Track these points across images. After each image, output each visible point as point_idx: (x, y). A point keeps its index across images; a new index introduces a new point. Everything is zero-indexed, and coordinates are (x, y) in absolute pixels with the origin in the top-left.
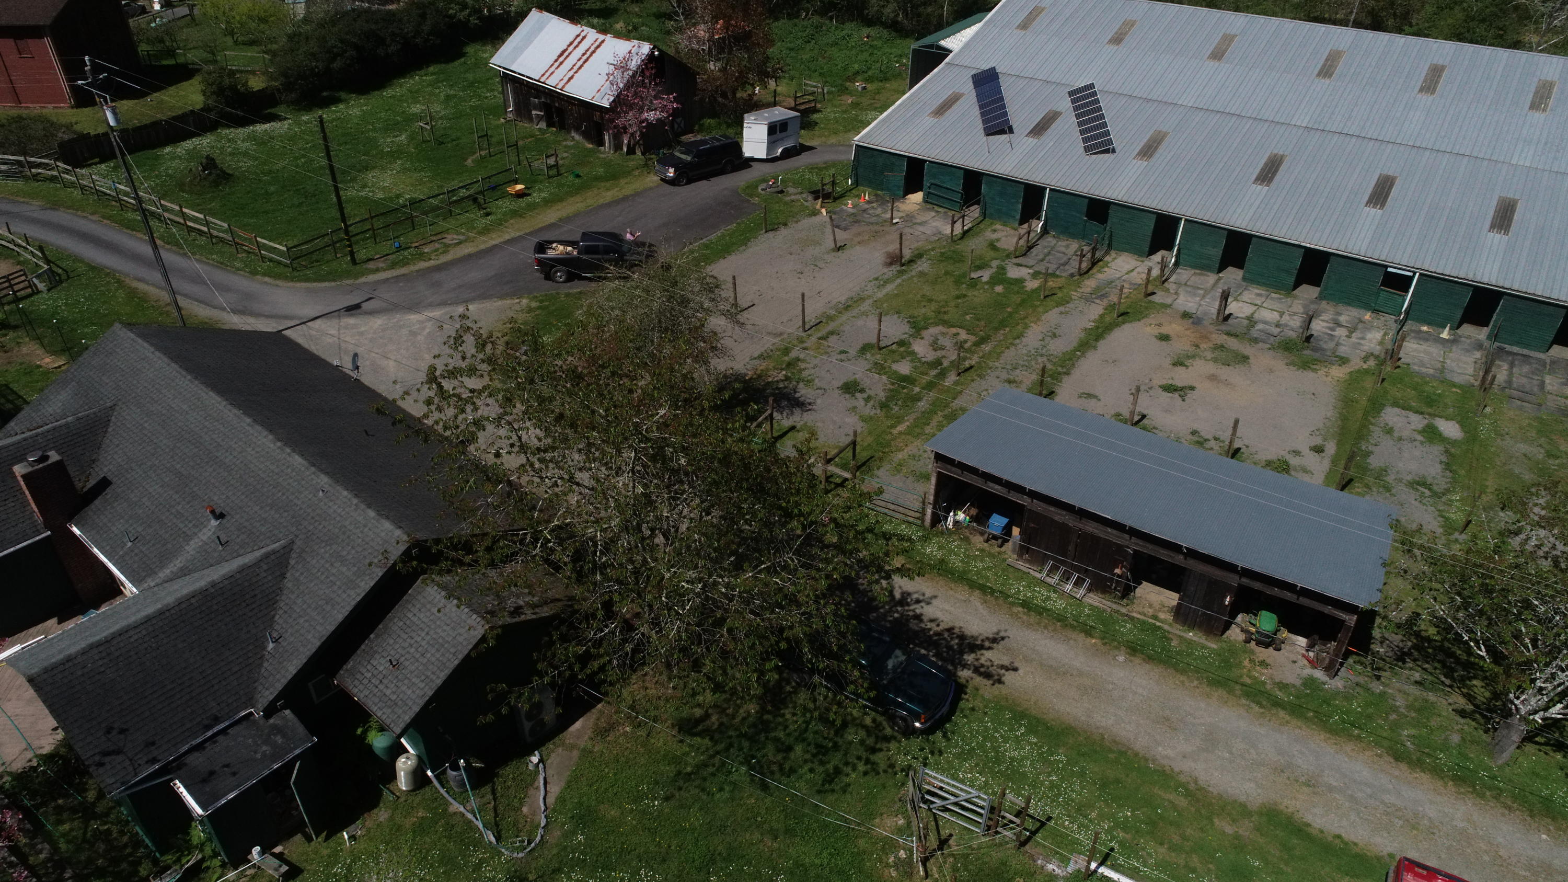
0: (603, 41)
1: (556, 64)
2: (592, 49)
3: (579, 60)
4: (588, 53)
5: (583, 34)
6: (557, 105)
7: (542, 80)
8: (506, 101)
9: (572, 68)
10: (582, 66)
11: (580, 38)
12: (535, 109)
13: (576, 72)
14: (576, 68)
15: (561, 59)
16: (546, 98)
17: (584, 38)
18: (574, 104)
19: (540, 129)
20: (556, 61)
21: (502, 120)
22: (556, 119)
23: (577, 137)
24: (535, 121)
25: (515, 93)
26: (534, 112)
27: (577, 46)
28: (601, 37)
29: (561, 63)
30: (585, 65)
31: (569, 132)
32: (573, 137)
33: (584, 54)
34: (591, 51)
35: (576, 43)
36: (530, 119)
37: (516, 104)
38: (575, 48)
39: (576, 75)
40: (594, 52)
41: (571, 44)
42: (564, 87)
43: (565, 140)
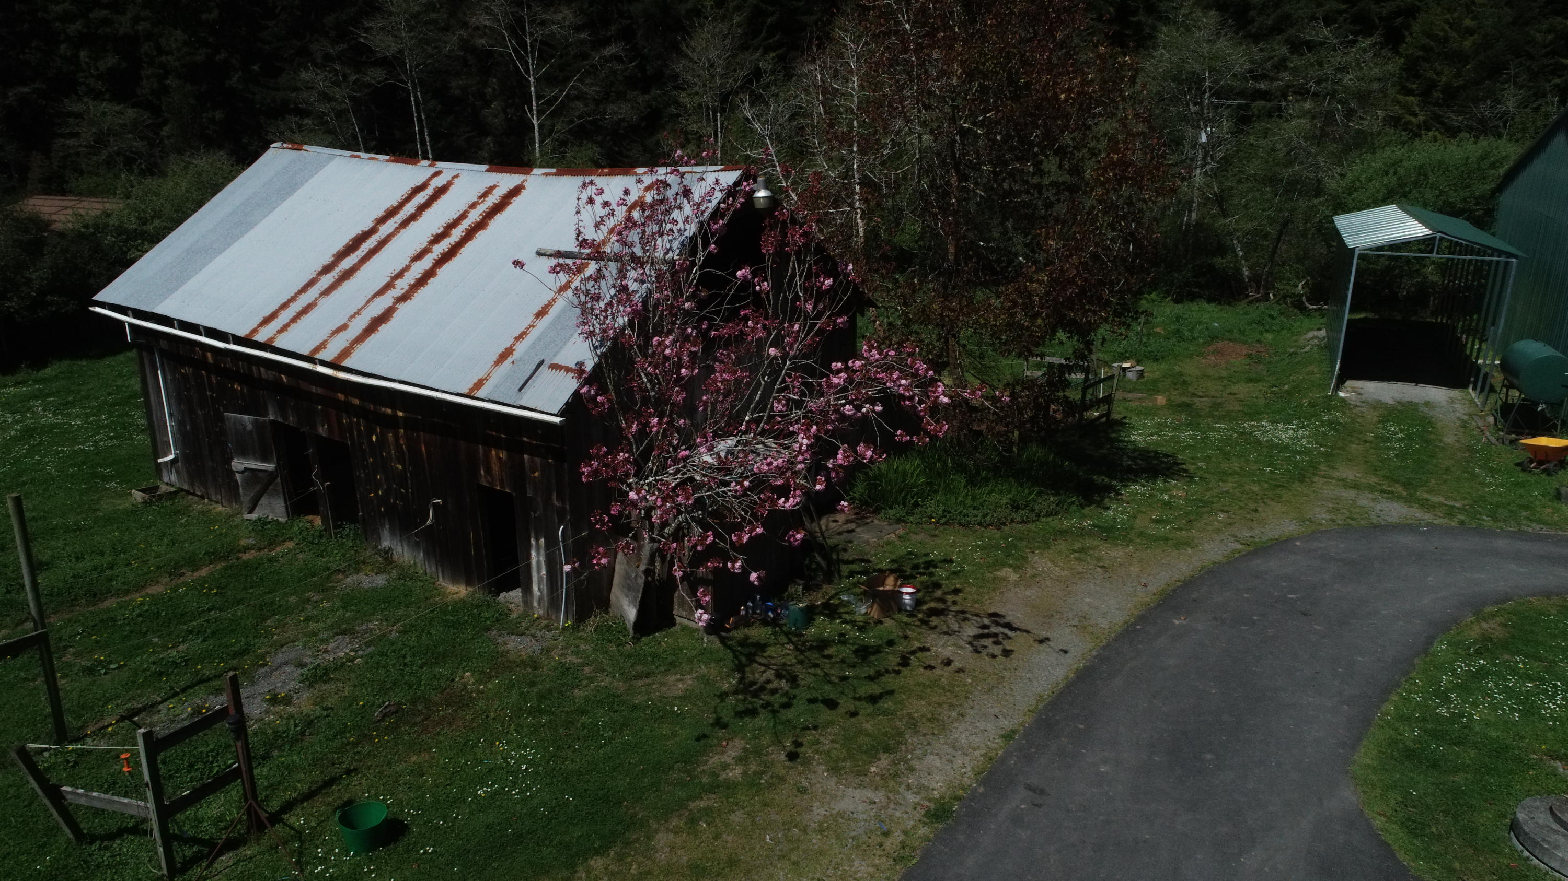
0: (515, 192)
1: (327, 280)
2: (474, 216)
3: (418, 257)
4: (457, 234)
5: (438, 182)
6: (322, 430)
7: (261, 337)
8: (154, 429)
9: (388, 286)
10: (429, 274)
11: (429, 191)
12: (244, 453)
13: (404, 298)
14: (402, 285)
15: (347, 263)
16: (282, 409)
17: (441, 191)
18: (391, 423)
19: (262, 523)
20: (327, 269)
21: (138, 496)
22: (321, 486)
23: (404, 554)
24: (246, 498)
25: (180, 397)
26: (238, 464)
27: (413, 218)
28: (506, 181)
29: (347, 274)
30: (444, 272)
31: (370, 532)
32: (387, 554)
33: (437, 239)
34: (465, 224)
35: (410, 208)
36: (230, 489)
37: (186, 439)
38: (405, 224)
39: (403, 307)
40: (480, 225)
41: (391, 213)
42: (346, 353)
43: (356, 566)
